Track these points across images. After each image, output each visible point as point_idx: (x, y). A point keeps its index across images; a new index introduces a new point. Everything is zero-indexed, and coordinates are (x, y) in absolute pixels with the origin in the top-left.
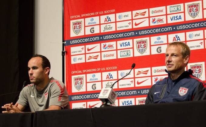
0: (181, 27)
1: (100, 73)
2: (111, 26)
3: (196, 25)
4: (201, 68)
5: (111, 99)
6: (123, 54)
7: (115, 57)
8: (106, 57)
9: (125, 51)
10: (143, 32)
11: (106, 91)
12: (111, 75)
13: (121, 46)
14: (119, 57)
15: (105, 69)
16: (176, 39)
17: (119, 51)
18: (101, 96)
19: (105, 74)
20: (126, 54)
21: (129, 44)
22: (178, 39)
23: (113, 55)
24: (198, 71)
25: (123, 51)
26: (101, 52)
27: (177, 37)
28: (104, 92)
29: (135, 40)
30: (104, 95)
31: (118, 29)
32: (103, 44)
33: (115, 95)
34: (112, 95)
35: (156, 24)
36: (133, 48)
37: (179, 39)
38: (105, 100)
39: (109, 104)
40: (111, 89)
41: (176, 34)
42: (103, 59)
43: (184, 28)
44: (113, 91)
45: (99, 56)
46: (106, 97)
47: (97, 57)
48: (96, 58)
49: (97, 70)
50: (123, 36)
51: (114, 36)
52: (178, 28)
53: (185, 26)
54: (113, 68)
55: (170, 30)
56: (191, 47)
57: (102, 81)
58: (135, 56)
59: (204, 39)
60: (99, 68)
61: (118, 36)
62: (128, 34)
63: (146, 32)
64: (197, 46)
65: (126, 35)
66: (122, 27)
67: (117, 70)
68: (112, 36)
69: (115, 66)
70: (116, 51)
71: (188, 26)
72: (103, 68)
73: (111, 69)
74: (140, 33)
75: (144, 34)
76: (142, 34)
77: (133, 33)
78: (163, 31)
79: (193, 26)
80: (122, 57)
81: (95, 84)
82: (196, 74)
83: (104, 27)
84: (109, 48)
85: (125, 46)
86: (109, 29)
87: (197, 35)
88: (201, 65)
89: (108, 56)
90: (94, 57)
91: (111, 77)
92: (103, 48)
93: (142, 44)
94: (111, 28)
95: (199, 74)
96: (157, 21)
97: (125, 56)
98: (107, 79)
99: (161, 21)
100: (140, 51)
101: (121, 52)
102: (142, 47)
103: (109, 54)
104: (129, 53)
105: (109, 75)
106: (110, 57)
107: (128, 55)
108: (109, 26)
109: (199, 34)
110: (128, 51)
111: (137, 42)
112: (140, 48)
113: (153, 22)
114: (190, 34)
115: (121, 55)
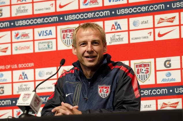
0: (123, 12)
1: (10, 72)
2: (26, 8)
3: (144, 9)
4: (148, 67)
5: (34, 106)
6: (42, 46)
7: (31, 51)
8: (18, 50)
9: (45, 43)
10: (70, 17)
11: (27, 96)
12: (26, 75)
13: (40, 35)
14: (37, 51)
15: (18, 66)
16: (116, 27)
20: (46, 46)
21: (50, 33)
22: (119, 27)
23: (28, 48)
24: (145, 70)
25: (43, 43)
26: (11, 43)
27: (117, 25)
28: (24, 98)
29: (60, 28)
30: (24, 100)
31: (35, 13)
32: (14, 32)
33: (39, 101)
34: (35, 101)
35: (88, 6)
36: (56, 38)
37: (120, 28)
38: (25, 108)
39: (30, 113)
41: (116, 21)
42: (15, 53)
43: (126, 12)
44: (36, 96)
45: (10, 49)
46: (28, 104)
47: (6, 50)
48: (5, 52)
49: (5, 68)
50: (42, 22)
51: (30, 22)
52: (119, 12)
53: (128, 9)
54: (28, 65)
55: (107, 15)
56: (136, 38)
57: (12, 83)
58: (59, 49)
59: (154, 28)
60: (8, 65)
61: (35, 21)
62: (50, 20)
63: (74, 17)
64: (145, 38)
65: (46, 20)
66: (42, 9)
67: (34, 68)
68: (28, 22)
69: (31, 63)
70: (32, 42)
71: (133, 10)
72: (14, 65)
73: (25, 67)
74: (66, 18)
75: (72, 19)
76: (69, 20)
77: (57, 17)
78: (98, 16)
79: (139, 9)
80: (41, 50)
81: (2, 86)
82: (142, 75)
83: (17, 10)
84: (23, 37)
85: (45, 35)
86: (24, 11)
87: (144, 22)
88: (150, 63)
89: (21, 49)
90: (2, 50)
91: (26, 77)
92: (15, 38)
93: (68, 33)
94: (26, 11)
95: (146, 75)
96: (90, 3)
97: (45, 49)
98: (19, 80)
99: (95, 3)
100: (65, 43)
101: (40, 43)
102: (68, 38)
103: (23, 46)
104: (51, 45)
105: (22, 75)
106: (24, 50)
107: (49, 47)
108: (23, 7)
109: (147, 21)
110: (49, 42)
111: (62, 30)
112: (66, 39)
113: (84, 4)
114: (134, 21)
115: (40, 48)
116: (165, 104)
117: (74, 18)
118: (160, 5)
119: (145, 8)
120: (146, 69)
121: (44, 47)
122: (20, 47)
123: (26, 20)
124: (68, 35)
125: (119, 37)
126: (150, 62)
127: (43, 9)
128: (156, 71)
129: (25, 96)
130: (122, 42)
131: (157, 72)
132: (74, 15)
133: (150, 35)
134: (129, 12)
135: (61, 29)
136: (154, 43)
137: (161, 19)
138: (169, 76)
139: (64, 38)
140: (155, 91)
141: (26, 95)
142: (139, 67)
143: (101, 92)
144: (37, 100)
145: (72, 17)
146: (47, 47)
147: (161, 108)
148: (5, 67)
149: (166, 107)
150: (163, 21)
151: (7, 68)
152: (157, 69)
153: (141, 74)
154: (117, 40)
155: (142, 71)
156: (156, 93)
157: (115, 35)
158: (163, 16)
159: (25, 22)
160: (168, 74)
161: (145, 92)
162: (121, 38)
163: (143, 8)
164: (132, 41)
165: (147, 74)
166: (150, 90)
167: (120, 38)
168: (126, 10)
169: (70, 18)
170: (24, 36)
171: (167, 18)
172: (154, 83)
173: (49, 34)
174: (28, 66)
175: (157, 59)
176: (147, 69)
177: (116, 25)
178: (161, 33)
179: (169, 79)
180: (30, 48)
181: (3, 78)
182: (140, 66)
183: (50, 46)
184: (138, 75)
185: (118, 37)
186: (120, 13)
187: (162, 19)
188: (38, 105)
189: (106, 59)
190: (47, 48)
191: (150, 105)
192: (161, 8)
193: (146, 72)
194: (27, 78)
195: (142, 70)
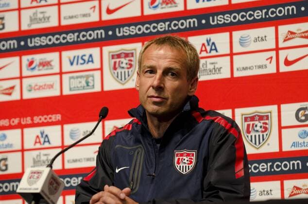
0: (220, 19)
1: (19, 131)
2: (46, 15)
4: (267, 121)
5: (48, 194)
6: (75, 83)
7: (55, 92)
8: (33, 91)
9: (81, 77)
10: (126, 31)
11: (36, 175)
12: (47, 136)
13: (72, 64)
14: (66, 92)
15: (32, 120)
16: (208, 48)
17: (65, 77)
18: (24, 186)
19: (31, 133)
20: (84, 83)
21: (91, 59)
22: (213, 48)
23: (51, 86)
24: (261, 127)
25: (77, 77)
26: (21, 78)
27: (211, 44)
28: (30, 178)
29: (107, 50)
30: (30, 183)
31: (64, 23)
32: (26, 59)
33: (58, 184)
34: (51, 184)
35: (159, 11)
36: (101, 69)
37: (216, 50)
38: (32, 197)
40: (49, 169)
41: (208, 36)
42: (27, 95)
44: (52, 175)
45: (18, 88)
46: (37, 189)
47: (11, 91)
48: (10, 94)
49: (10, 124)
50: (76, 39)
51: (54, 40)
52: (213, 21)
53: (231, 16)
54: (50, 118)
55: (192, 26)
56: (245, 69)
57: (23, 150)
58: (106, 89)
59: (277, 49)
60: (15, 118)
61: (64, 38)
62: (90, 35)
63: (133, 30)
64: (260, 67)
65: (84, 36)
66: (76, 17)
67: (61, 123)
68: (50, 40)
69: (56, 114)
70: (58, 77)
71: (239, 17)
72: (25, 119)
73: (45, 121)
74: (119, 33)
75: (130, 34)
76: (123, 35)
77: (103, 31)
78: (177, 27)
79: (250, 16)
80: (74, 90)
81: (5, 157)
82: (255, 136)
83: (31, 17)
84: (41, 67)
85: (81, 64)
86: (43, 20)
87: (260, 39)
88: (269, 114)
89: (39, 89)
90: (4, 92)
91: (46, 140)
92: (28, 69)
93: (122, 60)
94: (46, 20)
95: (263, 135)
96: (162, 4)
97: (80, 88)
98: (35, 145)
99: (171, 4)
100: (118, 77)
101: (72, 78)
102: (123, 68)
103: (41, 84)
104: (92, 82)
105: (40, 136)
106: (44, 90)
107: (88, 85)
108: (42, 13)
109: (265, 37)
110: (88, 77)
111: (111, 54)
112: (119, 70)
113: (151, 7)
114: (241, 37)
115: (72, 87)
116: (298, 188)
117: (133, 32)
118: (289, 7)
119: (261, 14)
120: (262, 125)
121: (79, 86)
122: (36, 85)
123: (46, 36)
124: (122, 63)
125: (214, 66)
126: (270, 112)
127: (77, 15)
128: (280, 128)
129: (33, 174)
130: (219, 75)
131: (283, 131)
132: (134, 27)
133: (270, 62)
134: (231, 21)
135: (110, 52)
136: (278, 76)
137: (290, 33)
138: (304, 138)
139: (115, 68)
140: (280, 164)
141: (35, 173)
142: (251, 121)
143: (178, 163)
144: (55, 183)
145: (130, 31)
146: (85, 85)
147: (291, 196)
148: (10, 122)
149: (299, 194)
150: (293, 36)
151: (13, 124)
152: (283, 124)
153: (253, 134)
154: (210, 71)
155: (256, 129)
156: (280, 169)
157: (206, 62)
158: (294, 27)
159: (46, 40)
160: (302, 134)
161: (260, 167)
162: (218, 68)
163: (258, 13)
164: (237, 74)
165: (265, 134)
166: (271, 163)
167: (216, 67)
168: (227, 17)
169: (126, 33)
170: (44, 66)
171: (300, 32)
172: (277, 150)
173: (89, 61)
174: (50, 121)
175: (283, 106)
176: (264, 125)
177: (209, 44)
178: (290, 59)
179: (304, 143)
180: (54, 87)
181: (5, 142)
182: (252, 119)
183: (90, 84)
184: (248, 136)
185: (211, 67)
186: (215, 23)
187: (292, 33)
188: (55, 191)
189: (188, 104)
190: (84, 87)
191: (271, 191)
192: (291, 13)
193: (263, 130)
194: (49, 141)
195: (256, 126)
